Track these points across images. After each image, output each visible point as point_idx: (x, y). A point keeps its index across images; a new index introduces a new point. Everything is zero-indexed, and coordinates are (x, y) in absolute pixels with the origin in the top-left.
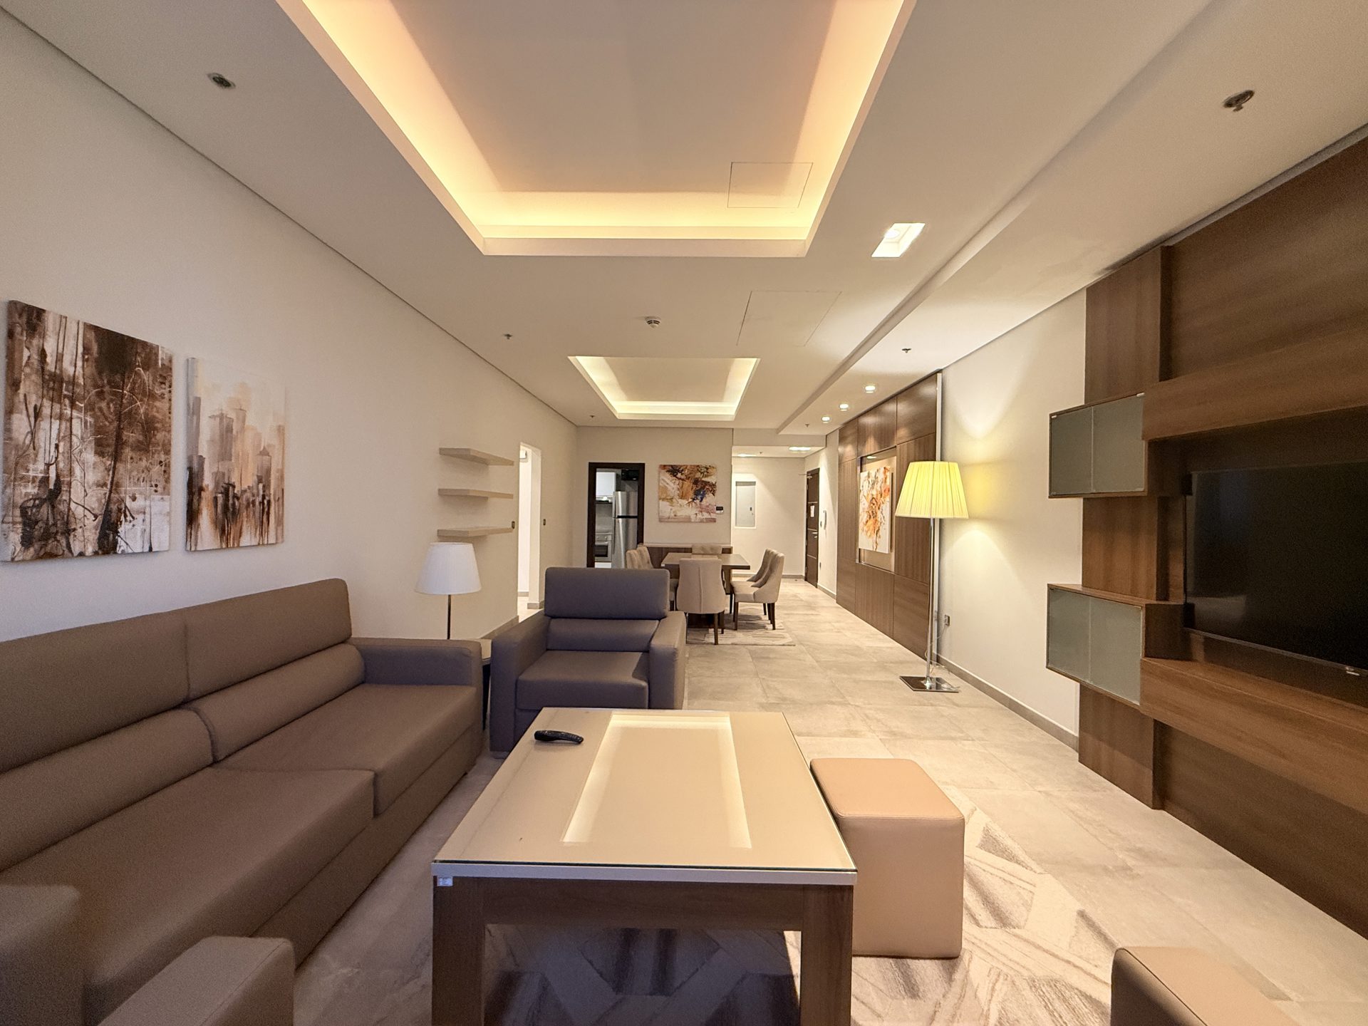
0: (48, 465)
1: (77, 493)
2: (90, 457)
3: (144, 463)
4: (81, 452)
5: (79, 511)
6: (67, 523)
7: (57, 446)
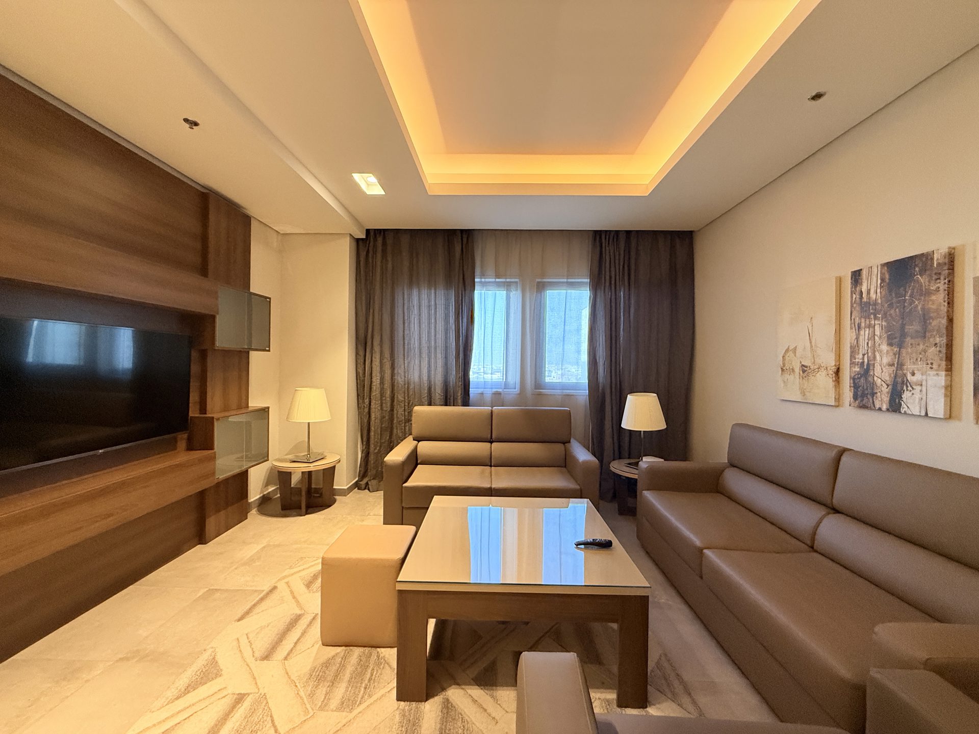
0: (864, 355)
1: (877, 371)
2: (885, 347)
3: (921, 347)
4: (879, 345)
5: (879, 382)
6: (873, 389)
7: (868, 343)
